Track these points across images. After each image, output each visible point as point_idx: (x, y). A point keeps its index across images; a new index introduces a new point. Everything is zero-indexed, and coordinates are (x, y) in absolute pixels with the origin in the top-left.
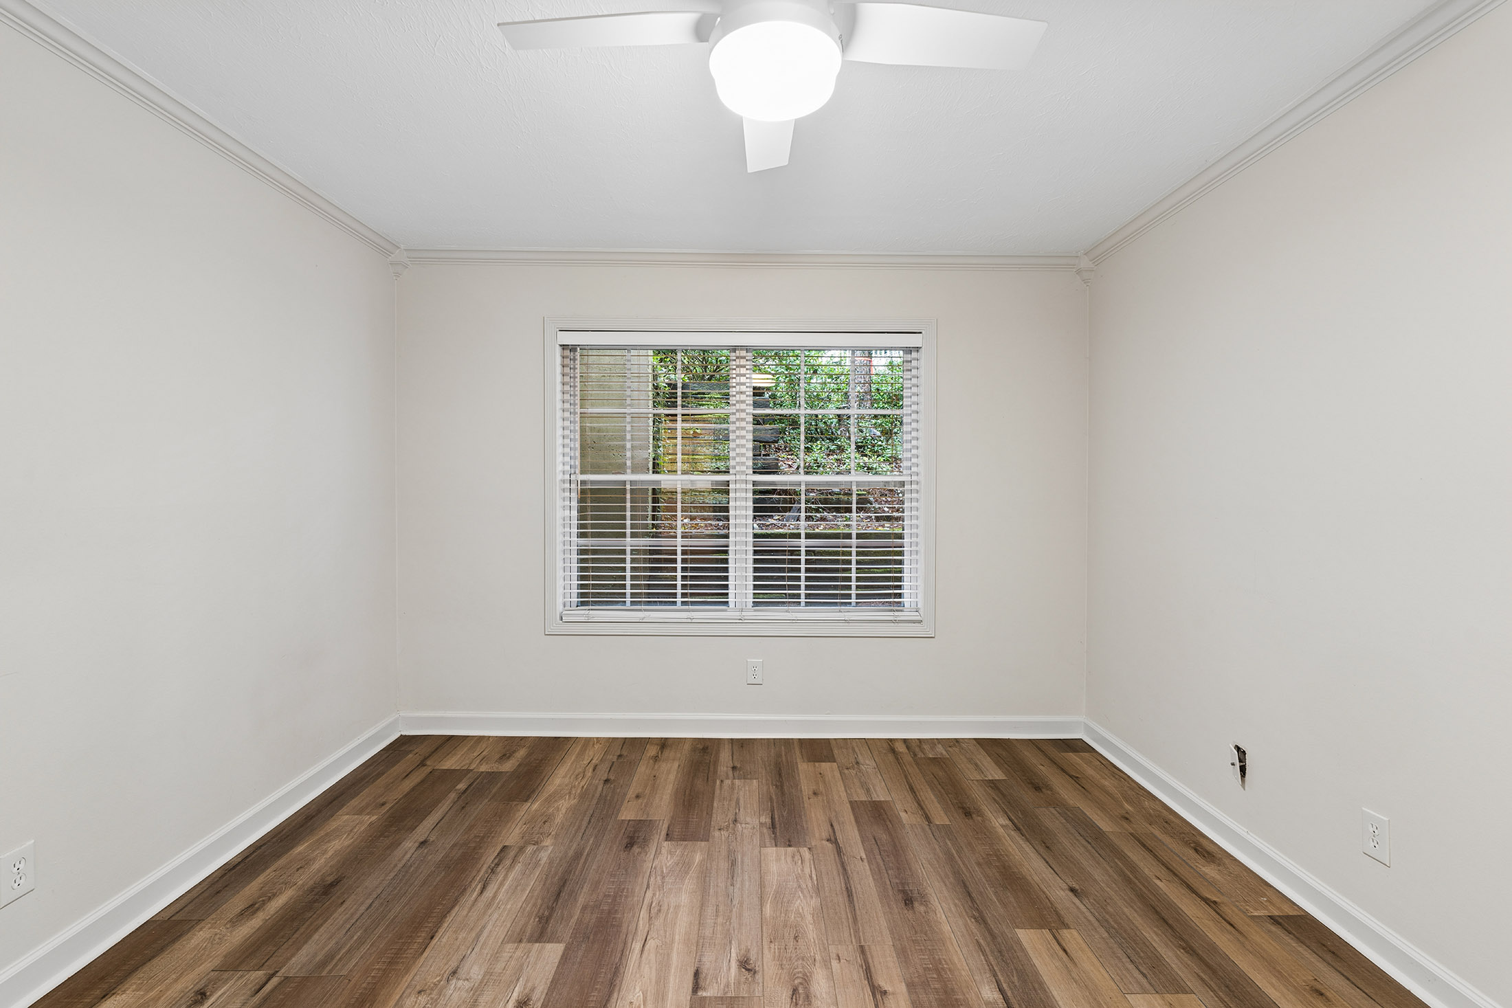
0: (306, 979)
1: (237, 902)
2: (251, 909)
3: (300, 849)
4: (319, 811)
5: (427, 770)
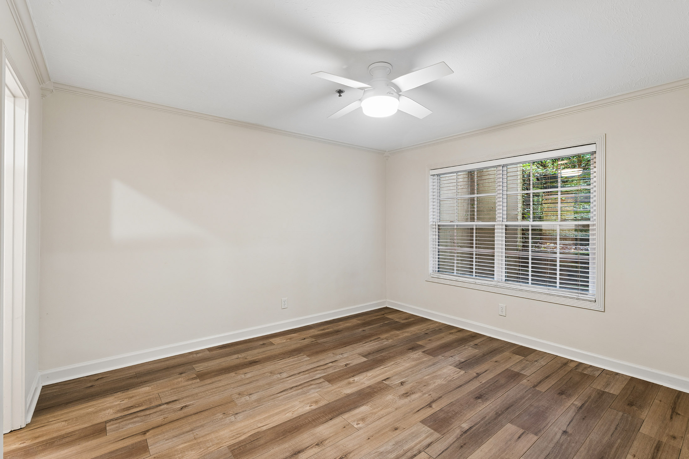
0: (319, 343)
1: (322, 328)
2: (323, 330)
3: (341, 323)
4: (351, 317)
5: (383, 316)
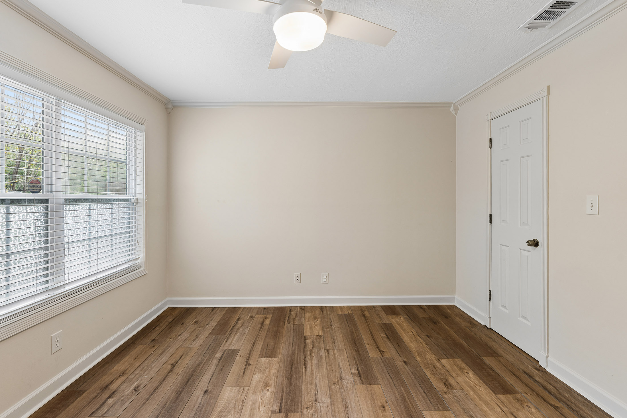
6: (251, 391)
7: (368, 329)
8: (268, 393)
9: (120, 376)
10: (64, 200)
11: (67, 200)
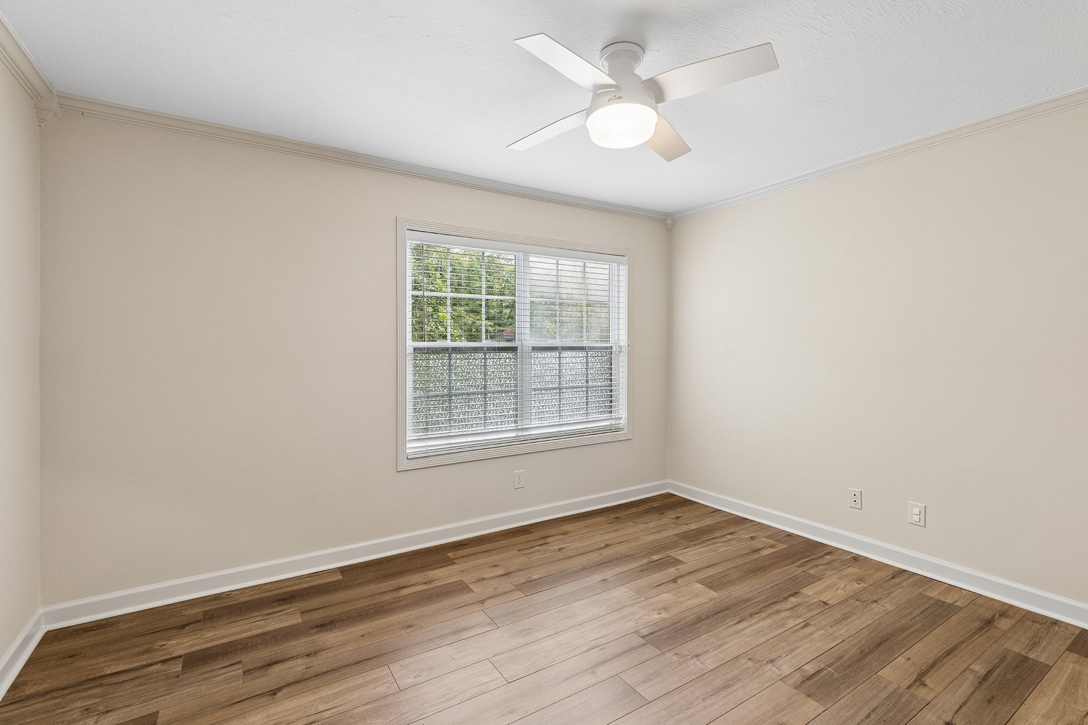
6: (642, 604)
7: (958, 641)
8: (656, 616)
9: (563, 534)
10: (531, 348)
11: (535, 349)
